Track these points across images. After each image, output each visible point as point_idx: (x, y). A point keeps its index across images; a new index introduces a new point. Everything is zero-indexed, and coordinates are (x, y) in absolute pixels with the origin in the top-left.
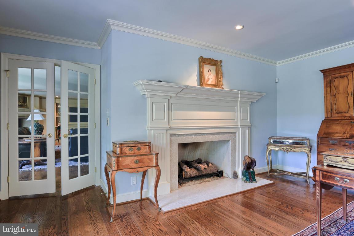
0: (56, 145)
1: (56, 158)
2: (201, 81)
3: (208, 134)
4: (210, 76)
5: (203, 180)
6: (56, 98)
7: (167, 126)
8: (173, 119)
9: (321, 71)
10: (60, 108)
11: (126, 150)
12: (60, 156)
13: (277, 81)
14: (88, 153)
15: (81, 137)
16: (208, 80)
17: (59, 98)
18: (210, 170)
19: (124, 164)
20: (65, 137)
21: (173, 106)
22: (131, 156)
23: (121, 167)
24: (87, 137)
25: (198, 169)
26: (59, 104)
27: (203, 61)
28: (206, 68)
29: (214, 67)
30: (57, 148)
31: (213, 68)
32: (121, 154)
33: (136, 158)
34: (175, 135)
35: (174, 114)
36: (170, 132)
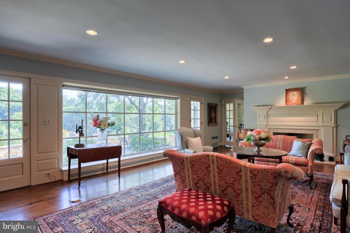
2: (287, 101)
7: (266, 124)
8: (270, 121)
21: (270, 115)
27: (287, 91)
34: (271, 128)
35: (271, 119)
36: (268, 127)
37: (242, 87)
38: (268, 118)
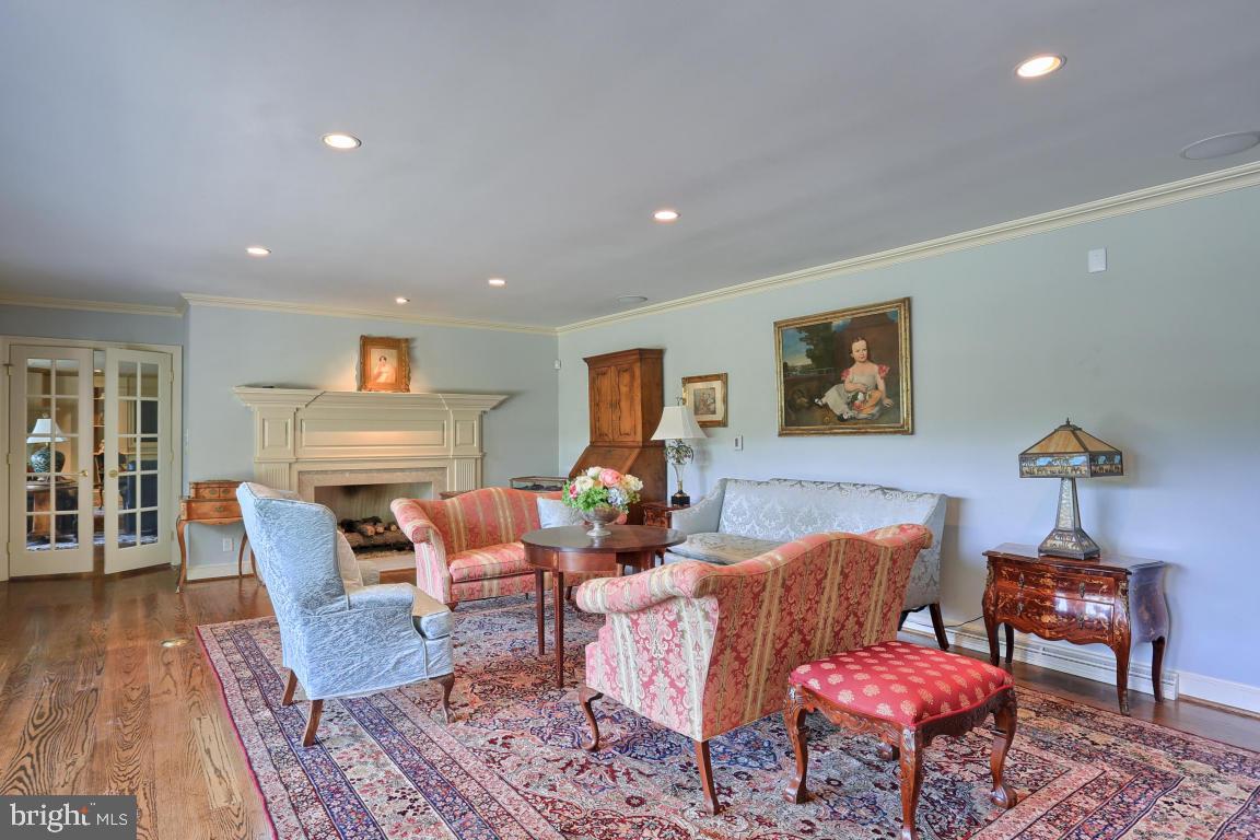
0: (95, 504)
1: (95, 531)
2: (364, 377)
3: (379, 470)
4: (384, 368)
5: (375, 553)
6: (95, 374)
7: (292, 458)
8: (304, 444)
9: (585, 360)
10: (103, 401)
11: (206, 493)
12: (102, 527)
13: (557, 366)
14: (156, 505)
15: (143, 476)
16: (380, 374)
17: (102, 374)
18: (390, 537)
19: (199, 511)
20: (112, 475)
21: (304, 424)
22: (210, 500)
23: (195, 517)
24: (154, 477)
25: (362, 534)
26: (103, 390)
27: (367, 343)
28: (375, 355)
29: (394, 352)
30: (97, 512)
31: (392, 354)
32: (196, 497)
33: (218, 504)
34: (309, 472)
35: (306, 436)
36: (297, 467)
37: (183, 295)
38: (298, 433)
